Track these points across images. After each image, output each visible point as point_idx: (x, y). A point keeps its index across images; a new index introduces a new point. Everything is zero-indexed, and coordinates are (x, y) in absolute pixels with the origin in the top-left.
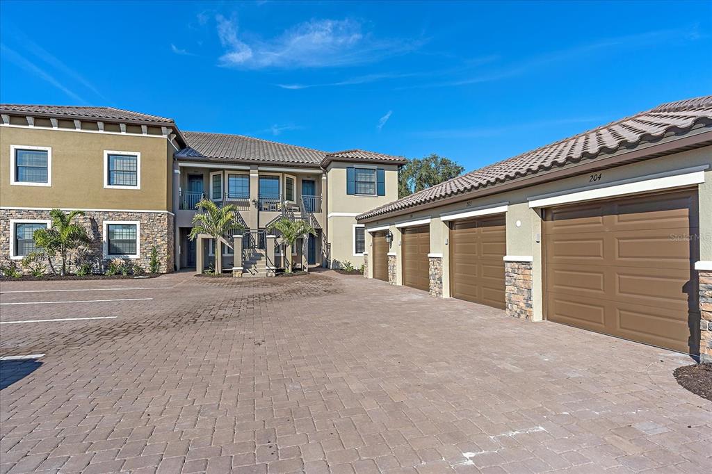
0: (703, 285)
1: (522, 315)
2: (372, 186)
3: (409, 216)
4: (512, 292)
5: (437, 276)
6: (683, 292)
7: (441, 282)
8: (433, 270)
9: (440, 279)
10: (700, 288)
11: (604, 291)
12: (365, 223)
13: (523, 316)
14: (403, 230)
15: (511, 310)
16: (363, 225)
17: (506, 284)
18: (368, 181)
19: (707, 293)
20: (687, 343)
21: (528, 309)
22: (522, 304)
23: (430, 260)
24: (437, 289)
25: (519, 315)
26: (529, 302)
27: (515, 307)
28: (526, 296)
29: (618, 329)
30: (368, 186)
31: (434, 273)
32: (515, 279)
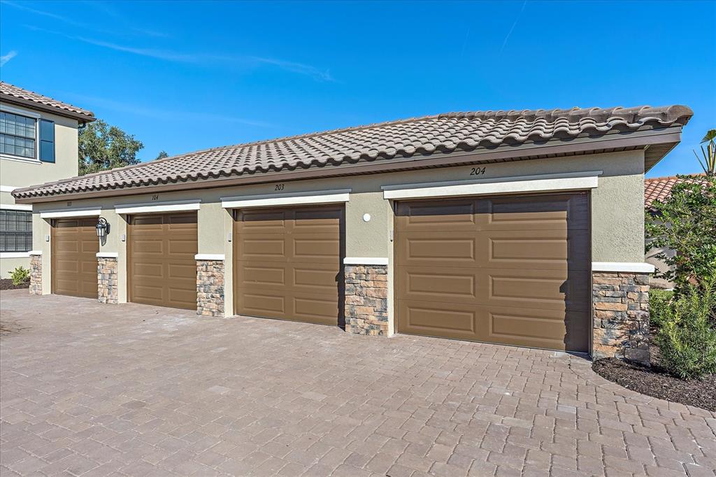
0: (597, 285)
1: (372, 331)
2: (30, 145)
3: (150, 197)
4: (355, 304)
5: (213, 288)
6: (560, 292)
7: (222, 296)
8: (206, 279)
9: (221, 291)
10: (594, 288)
11: (474, 295)
12: (34, 204)
13: (373, 333)
14: (130, 218)
15: (353, 327)
16: (30, 208)
17: (346, 293)
18: (22, 134)
19: (601, 293)
20: (563, 341)
21: (383, 323)
22: (372, 318)
23: (198, 263)
24: (214, 306)
25: (367, 332)
26: (384, 314)
27: (360, 322)
28: (379, 307)
29: (491, 334)
30: (22, 143)
31: (208, 282)
32: (361, 287)
